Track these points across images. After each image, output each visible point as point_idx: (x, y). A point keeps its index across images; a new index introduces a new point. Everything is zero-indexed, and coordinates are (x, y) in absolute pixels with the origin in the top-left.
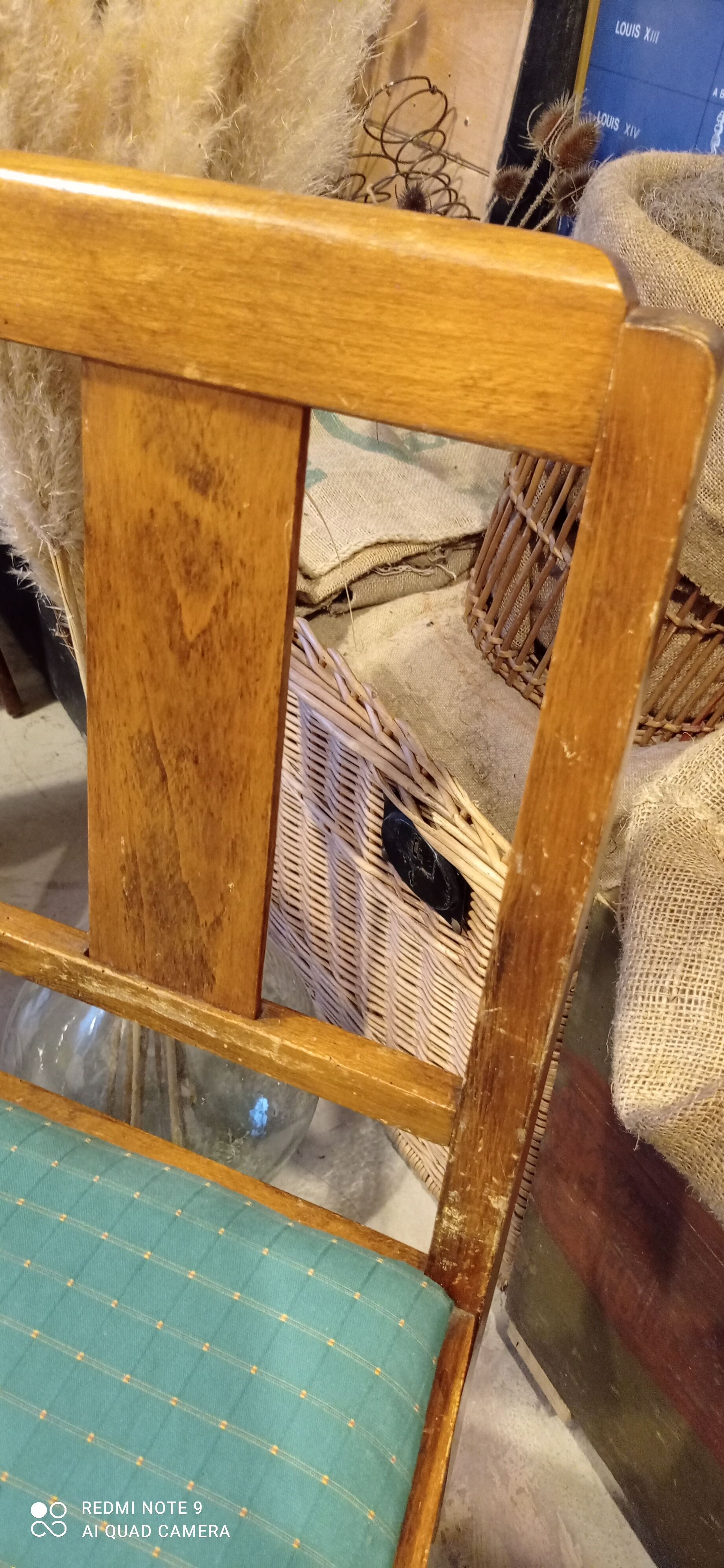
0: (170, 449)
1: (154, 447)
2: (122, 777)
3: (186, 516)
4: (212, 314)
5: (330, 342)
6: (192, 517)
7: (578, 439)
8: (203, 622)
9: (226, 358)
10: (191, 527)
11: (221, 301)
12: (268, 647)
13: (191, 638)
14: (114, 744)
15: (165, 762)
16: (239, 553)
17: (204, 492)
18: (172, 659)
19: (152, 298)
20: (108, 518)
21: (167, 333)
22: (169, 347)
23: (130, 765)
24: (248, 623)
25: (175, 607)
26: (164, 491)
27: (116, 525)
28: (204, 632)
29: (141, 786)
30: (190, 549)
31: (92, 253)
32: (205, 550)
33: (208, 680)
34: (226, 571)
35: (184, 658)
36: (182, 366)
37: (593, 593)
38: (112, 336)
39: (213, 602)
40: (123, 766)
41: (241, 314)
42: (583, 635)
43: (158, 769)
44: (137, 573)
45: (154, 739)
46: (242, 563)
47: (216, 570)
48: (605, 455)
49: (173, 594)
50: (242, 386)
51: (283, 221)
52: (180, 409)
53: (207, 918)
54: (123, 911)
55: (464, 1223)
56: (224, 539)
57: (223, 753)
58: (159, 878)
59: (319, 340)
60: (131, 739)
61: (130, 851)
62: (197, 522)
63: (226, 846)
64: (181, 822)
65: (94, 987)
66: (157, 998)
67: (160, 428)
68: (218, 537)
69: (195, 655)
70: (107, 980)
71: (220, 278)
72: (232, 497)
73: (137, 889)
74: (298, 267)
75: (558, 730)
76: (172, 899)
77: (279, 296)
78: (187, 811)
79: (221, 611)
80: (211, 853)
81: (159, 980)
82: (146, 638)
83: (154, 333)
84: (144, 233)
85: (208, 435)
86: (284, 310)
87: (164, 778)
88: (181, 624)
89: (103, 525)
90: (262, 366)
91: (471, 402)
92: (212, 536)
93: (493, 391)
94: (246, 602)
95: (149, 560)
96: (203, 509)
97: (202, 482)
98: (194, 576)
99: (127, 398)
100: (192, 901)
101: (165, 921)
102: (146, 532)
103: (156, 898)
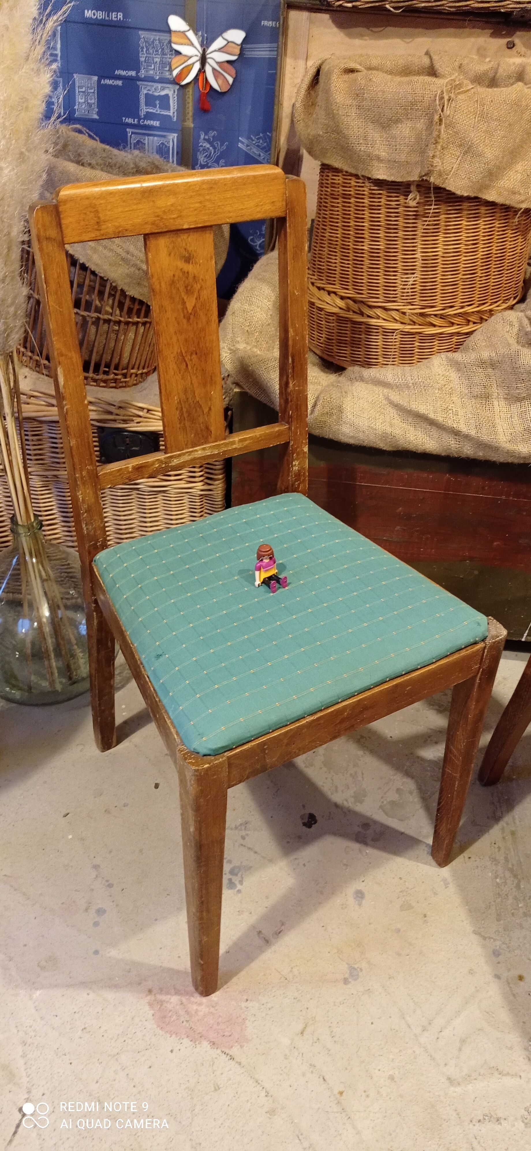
0: (177, 253)
1: (172, 254)
2: (173, 373)
3: (184, 272)
4: (190, 208)
5: (222, 205)
6: (186, 271)
7: (283, 210)
8: (193, 304)
9: (195, 219)
10: (186, 275)
11: (192, 203)
12: (213, 303)
13: (190, 311)
14: (169, 362)
15: (186, 359)
16: (201, 277)
17: (189, 262)
18: (185, 321)
19: (173, 208)
20: (160, 283)
21: (178, 217)
22: (179, 221)
23: (175, 367)
24: (206, 298)
25: (184, 303)
26: (177, 267)
27: (163, 285)
28: (194, 307)
29: (180, 373)
30: (187, 282)
31: (153, 201)
32: (191, 279)
33: (197, 323)
34: (198, 284)
35: (189, 319)
36: (183, 226)
37: (293, 248)
38: (161, 224)
39: (195, 297)
40: (173, 369)
41: (197, 205)
42: (294, 259)
43: (185, 363)
44: (171, 298)
45: (182, 353)
46: (202, 280)
47: (195, 286)
48: (289, 212)
49: (183, 299)
50: (201, 225)
51: (205, 178)
52: (179, 240)
53: (206, 410)
54: (178, 426)
56: (197, 275)
57: (204, 346)
58: (190, 405)
59: (219, 206)
60: (174, 357)
61: (178, 400)
62: (188, 273)
63: (209, 379)
64: (194, 378)
65: (175, 462)
66: (196, 451)
67: (174, 248)
68: (194, 275)
69: (192, 317)
70: (180, 455)
71: (191, 197)
72: (197, 260)
73: (182, 414)
74: (211, 188)
75: (293, 288)
76: (194, 410)
77: (207, 197)
78: (195, 374)
81: (194, 445)
82: (176, 318)
83: (174, 218)
84: (168, 191)
85: (188, 245)
86: (209, 200)
87: (187, 365)
88: (186, 308)
89: (158, 286)
90: (205, 218)
91: (258, 209)
92: (193, 275)
93: (262, 205)
94: (205, 292)
95: (174, 291)
96: (189, 268)
97: (188, 260)
98: (189, 290)
99: (162, 242)
100: (201, 407)
101: (193, 420)
102: (173, 283)
103: (189, 413)
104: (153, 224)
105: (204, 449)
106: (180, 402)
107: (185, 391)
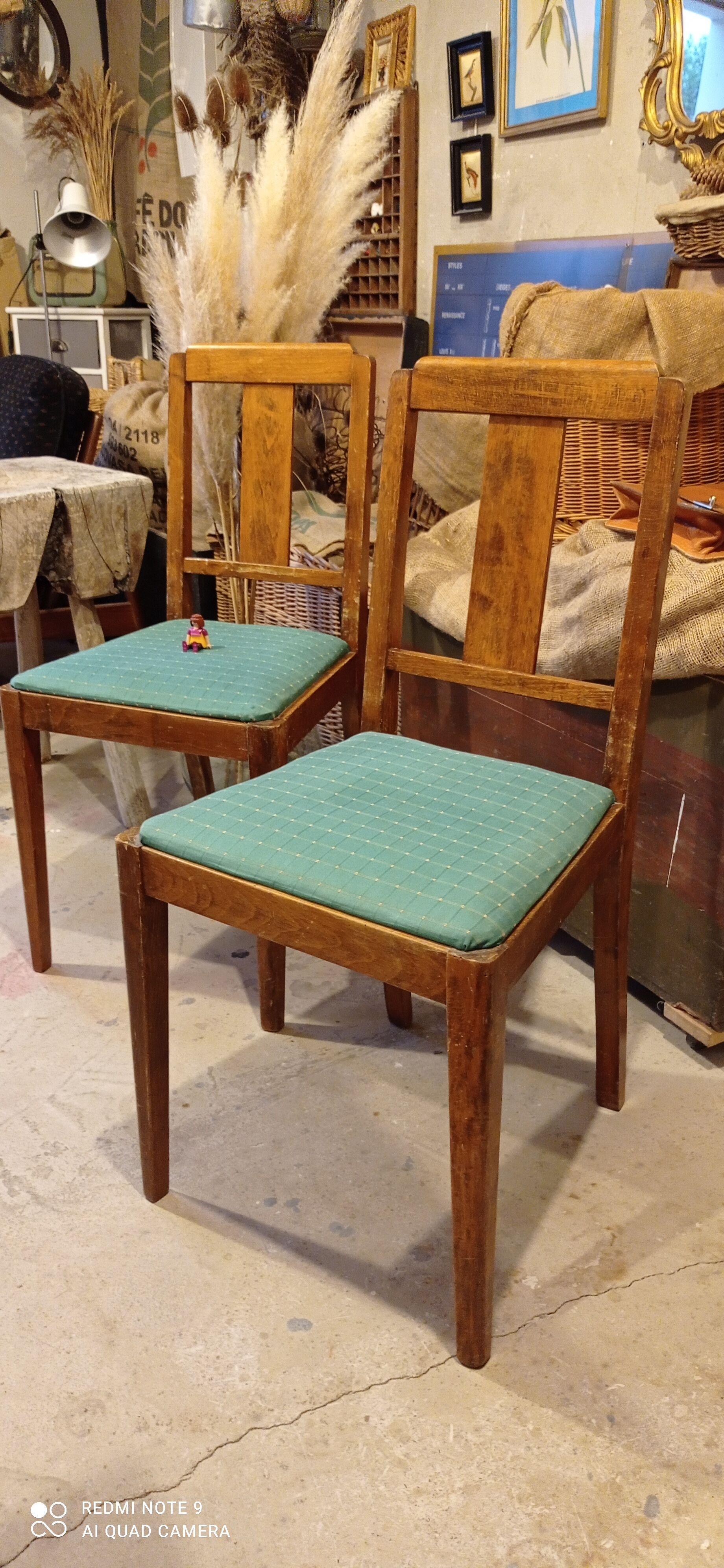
0: (264, 401)
1: (261, 402)
3: (268, 417)
4: (273, 367)
10: (269, 420)
13: (269, 449)
14: (248, 486)
15: (262, 488)
16: (280, 423)
17: (272, 410)
18: (264, 456)
19: (261, 366)
20: (249, 422)
21: (265, 374)
22: (265, 376)
23: (253, 491)
24: (282, 441)
25: (265, 441)
26: (263, 412)
27: (251, 425)
29: (256, 497)
30: (269, 425)
32: (272, 424)
33: (273, 460)
34: (277, 429)
35: (267, 455)
36: (267, 380)
38: (254, 377)
39: (274, 438)
44: (256, 435)
45: (259, 482)
46: (281, 426)
47: (274, 429)
49: (265, 438)
50: (282, 382)
52: (266, 391)
55: (349, 613)
56: (277, 421)
57: (277, 481)
58: (261, 526)
60: (253, 483)
61: (252, 519)
62: (270, 418)
63: (278, 510)
64: (267, 505)
65: (240, 570)
66: (260, 567)
67: (262, 397)
70: (245, 566)
71: (275, 360)
72: (279, 410)
76: (264, 532)
77: (288, 361)
78: (268, 502)
79: (276, 439)
80: (274, 512)
81: (260, 562)
82: (257, 452)
83: (262, 374)
85: (272, 396)
86: (289, 364)
88: (266, 446)
89: (247, 424)
90: (285, 377)
92: (274, 421)
93: (331, 373)
95: (259, 431)
96: (271, 414)
97: (271, 407)
98: (270, 432)
99: (254, 391)
100: (269, 531)
101: (262, 541)
102: (258, 423)
103: (259, 533)
104: (245, 375)
105: (265, 567)
106: (253, 522)
107: (258, 513)
